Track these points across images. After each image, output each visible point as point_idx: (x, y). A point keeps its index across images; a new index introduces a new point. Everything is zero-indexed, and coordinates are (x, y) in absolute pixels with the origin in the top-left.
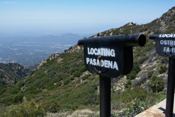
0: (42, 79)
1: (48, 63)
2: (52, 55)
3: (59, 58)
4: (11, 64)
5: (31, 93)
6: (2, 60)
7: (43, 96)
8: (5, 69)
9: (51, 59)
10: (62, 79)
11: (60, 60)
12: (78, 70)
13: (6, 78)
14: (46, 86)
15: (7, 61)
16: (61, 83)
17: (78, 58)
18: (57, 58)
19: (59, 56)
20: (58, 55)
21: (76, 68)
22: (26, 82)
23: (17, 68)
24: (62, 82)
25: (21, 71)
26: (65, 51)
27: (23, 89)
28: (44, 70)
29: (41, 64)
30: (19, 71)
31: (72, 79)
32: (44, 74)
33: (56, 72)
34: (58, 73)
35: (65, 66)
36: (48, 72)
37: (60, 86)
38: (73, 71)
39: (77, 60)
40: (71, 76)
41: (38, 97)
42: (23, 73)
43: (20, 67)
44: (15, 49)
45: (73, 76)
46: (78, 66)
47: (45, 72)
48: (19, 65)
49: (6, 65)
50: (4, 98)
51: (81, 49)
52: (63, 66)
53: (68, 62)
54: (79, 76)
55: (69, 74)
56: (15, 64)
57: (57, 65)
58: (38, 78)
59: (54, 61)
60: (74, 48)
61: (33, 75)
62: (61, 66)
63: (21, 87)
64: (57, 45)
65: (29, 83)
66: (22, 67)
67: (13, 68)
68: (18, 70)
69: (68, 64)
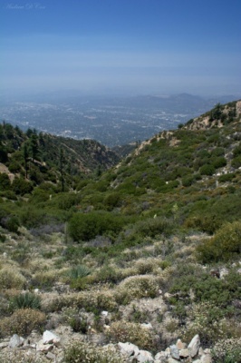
0: (145, 172)
1: (153, 146)
2: (161, 133)
3: (173, 138)
4: (86, 142)
5: (130, 193)
6: (71, 134)
7: (153, 200)
8: (76, 149)
9: (158, 139)
10: (179, 176)
11: (174, 142)
12: (208, 163)
13: (79, 164)
14: (152, 185)
15: (79, 136)
16: (179, 184)
17: (211, 142)
18: (170, 139)
19: (174, 136)
20: (171, 133)
21: (205, 159)
22: (119, 173)
23: (95, 149)
24: (180, 180)
25: (100, 154)
26: (180, 126)
27: (115, 185)
28: (148, 158)
29: (141, 147)
30: (98, 154)
31: (199, 178)
32: (148, 163)
33: (169, 162)
34: (172, 165)
35: (186, 154)
36: (155, 161)
37: (176, 187)
38: (200, 165)
39: (207, 145)
40: (195, 173)
41: (144, 201)
42: (104, 158)
43: (99, 148)
44: (92, 118)
45: (198, 172)
46: (210, 156)
47: (150, 161)
48: (99, 145)
49: (79, 143)
50: (90, 196)
51: (210, 125)
52: (182, 154)
53: (191, 147)
54: (211, 175)
55: (192, 169)
56: (92, 142)
57: (170, 151)
58: (138, 170)
59: (164, 142)
60: (196, 122)
61: (129, 164)
62: (179, 152)
63: (110, 181)
64: (159, 113)
65: (124, 176)
66: (103, 149)
67: (89, 148)
68: (97, 152)
69: (191, 151)
